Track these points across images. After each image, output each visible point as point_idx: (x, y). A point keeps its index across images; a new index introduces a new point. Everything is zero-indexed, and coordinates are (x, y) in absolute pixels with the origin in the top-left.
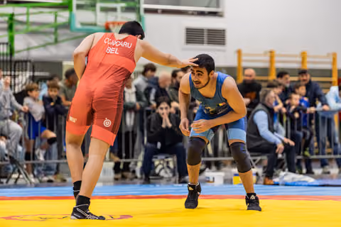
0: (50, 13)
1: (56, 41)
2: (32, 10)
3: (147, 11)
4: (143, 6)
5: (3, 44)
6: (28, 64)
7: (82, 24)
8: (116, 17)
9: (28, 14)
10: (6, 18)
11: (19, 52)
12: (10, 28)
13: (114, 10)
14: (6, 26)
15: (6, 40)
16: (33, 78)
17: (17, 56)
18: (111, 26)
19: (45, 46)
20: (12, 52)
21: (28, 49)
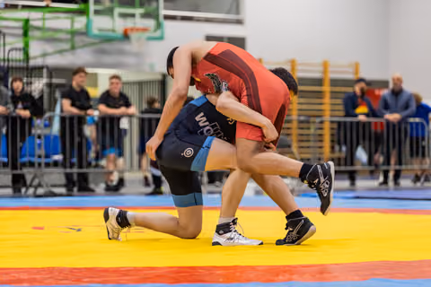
0: (67, 18)
1: (73, 48)
2: (48, 15)
3: (167, 17)
4: (163, 12)
5: (20, 50)
6: (45, 71)
7: (100, 30)
8: (135, 23)
9: (44, 19)
10: (20, 24)
11: (35, 58)
12: (25, 34)
13: (133, 16)
14: (20, 32)
15: (21, 45)
16: (50, 85)
17: (32, 63)
18: (129, 33)
19: (61, 52)
20: (27, 58)
21: (44, 55)
